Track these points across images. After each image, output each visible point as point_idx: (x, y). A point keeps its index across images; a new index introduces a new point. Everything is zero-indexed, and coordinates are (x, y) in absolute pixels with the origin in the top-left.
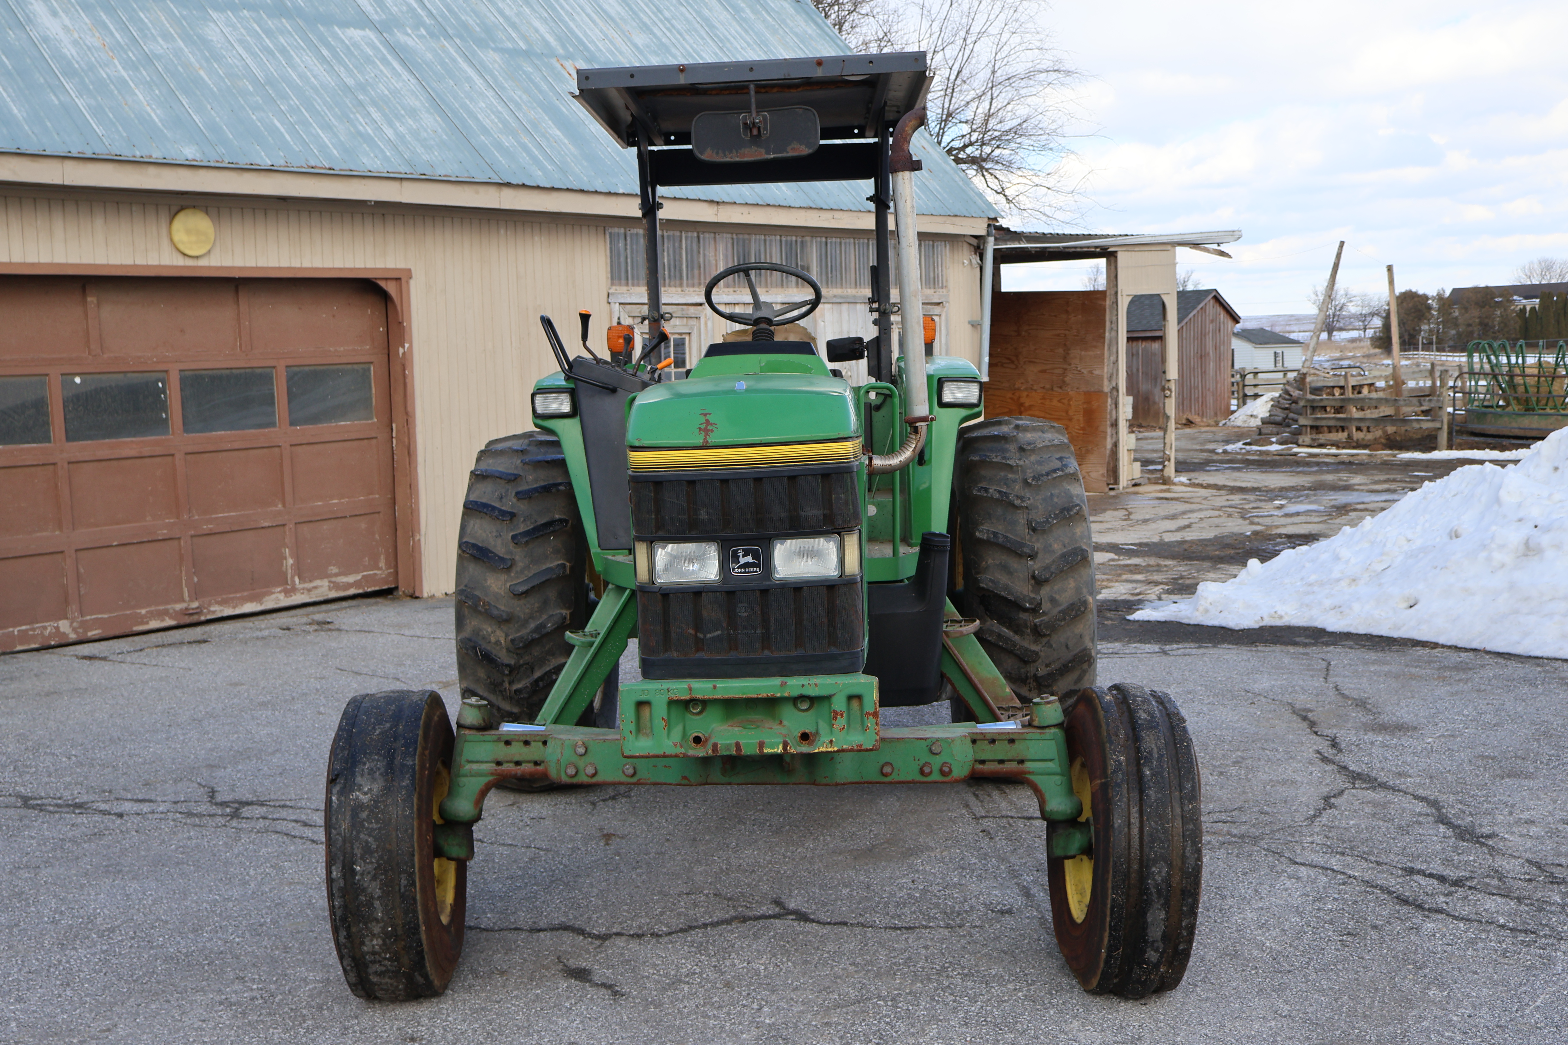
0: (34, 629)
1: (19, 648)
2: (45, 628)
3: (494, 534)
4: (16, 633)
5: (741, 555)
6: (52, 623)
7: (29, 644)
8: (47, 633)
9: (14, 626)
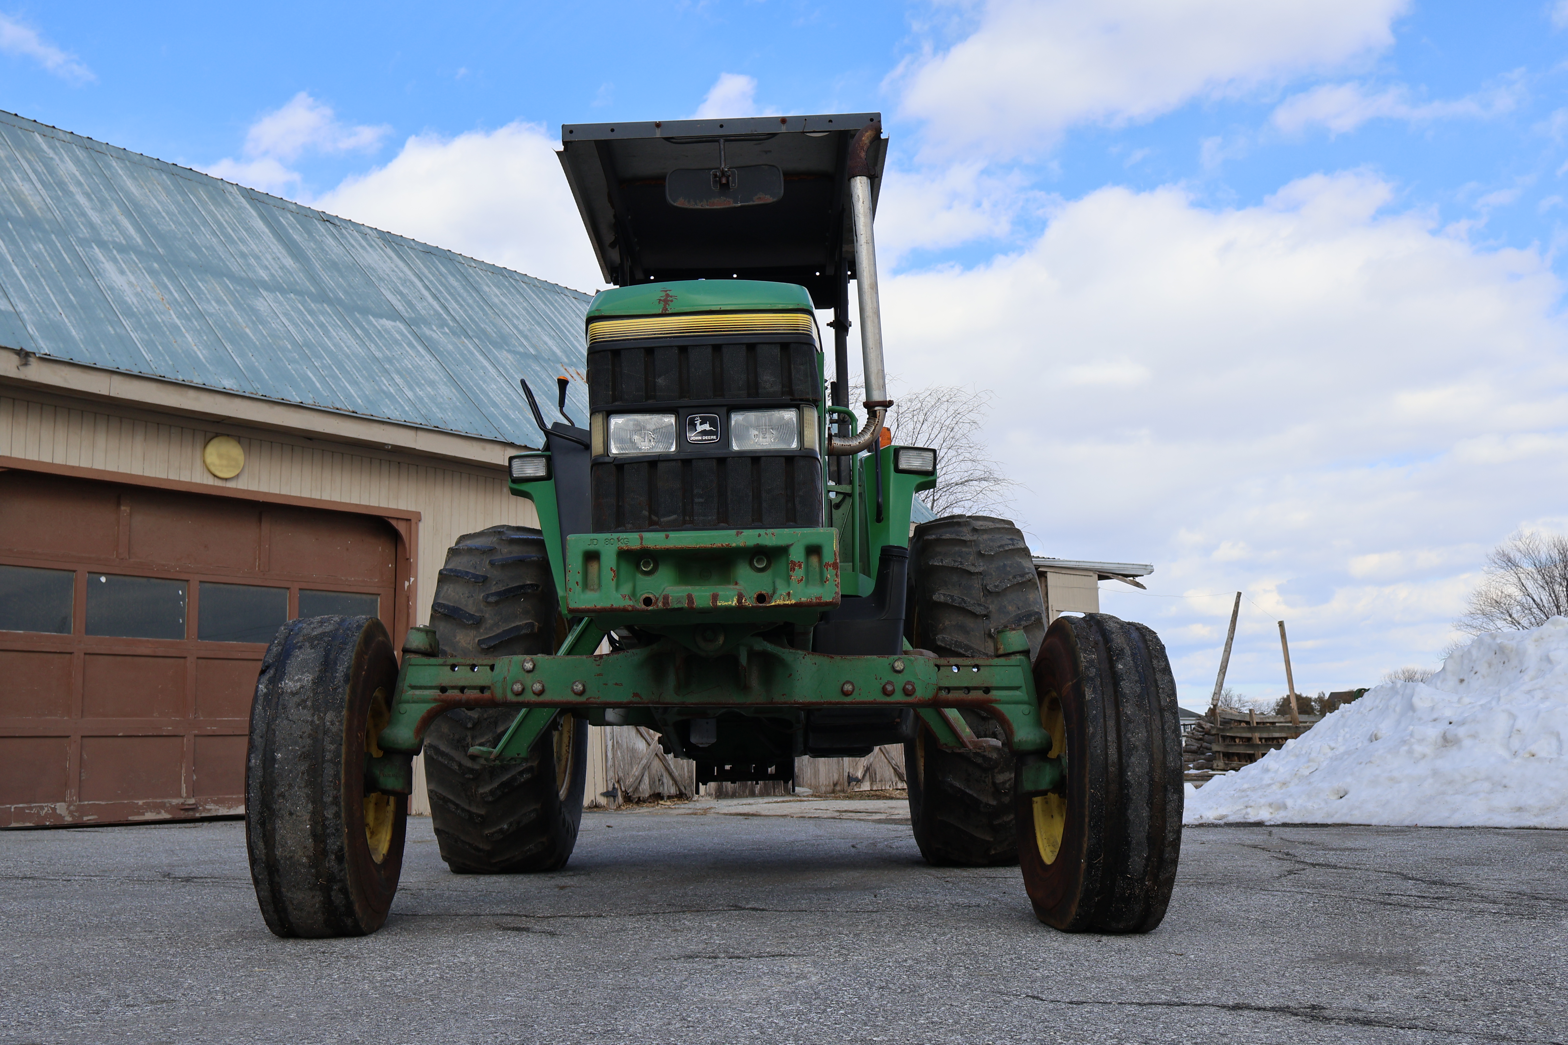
0: (31, 808)
1: (13, 825)
2: (42, 808)
3: (466, 595)
4: (13, 810)
5: (698, 423)
6: (49, 804)
7: (24, 823)
8: (43, 813)
9: (12, 804)
